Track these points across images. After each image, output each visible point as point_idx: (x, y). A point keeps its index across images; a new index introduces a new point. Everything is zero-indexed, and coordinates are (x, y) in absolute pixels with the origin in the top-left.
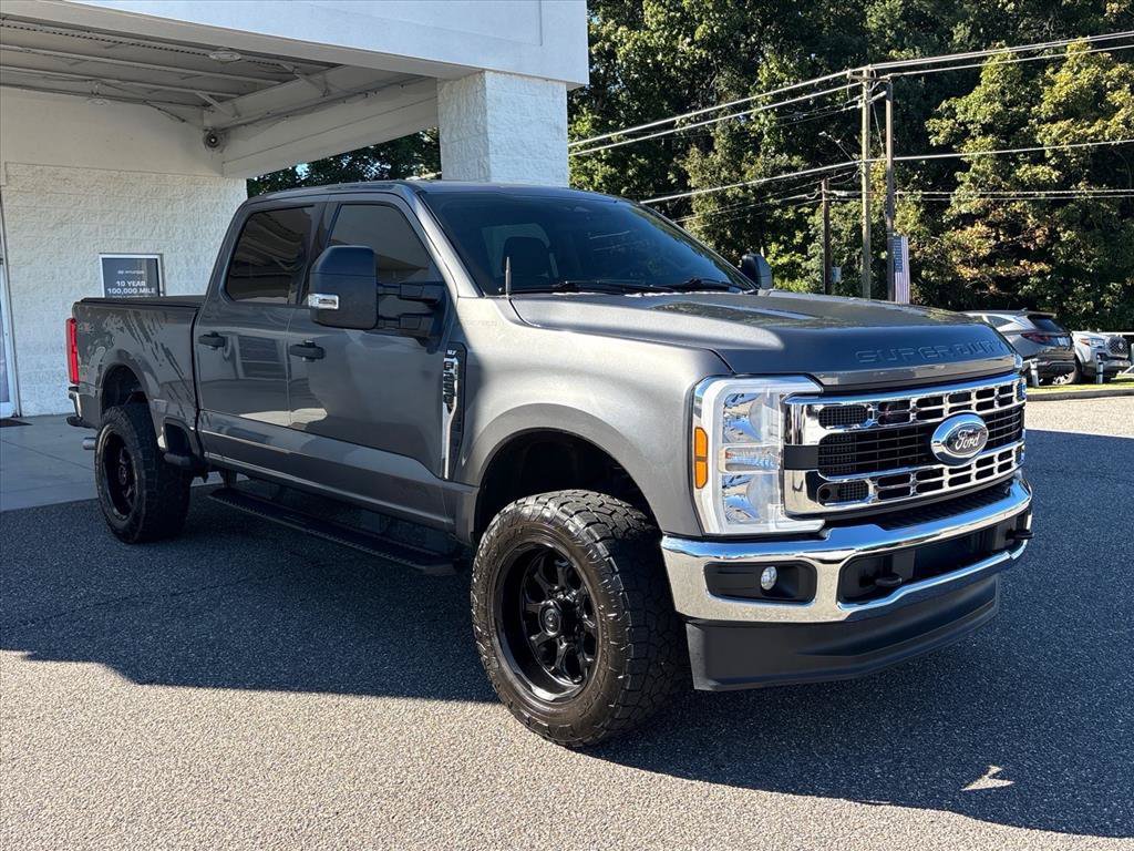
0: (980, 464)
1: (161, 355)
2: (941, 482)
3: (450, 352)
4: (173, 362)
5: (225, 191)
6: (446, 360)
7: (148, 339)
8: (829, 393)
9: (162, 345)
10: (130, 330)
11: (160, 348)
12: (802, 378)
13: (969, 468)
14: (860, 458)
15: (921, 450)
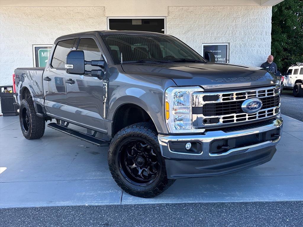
0: (259, 113)
1: (35, 84)
2: (246, 118)
3: (105, 81)
4: (38, 86)
5: (261, 12)
6: (104, 83)
7: (32, 79)
8: (206, 91)
9: (35, 81)
10: (28, 77)
11: (35, 82)
12: (198, 87)
13: (256, 114)
14: (217, 111)
15: (238, 108)
